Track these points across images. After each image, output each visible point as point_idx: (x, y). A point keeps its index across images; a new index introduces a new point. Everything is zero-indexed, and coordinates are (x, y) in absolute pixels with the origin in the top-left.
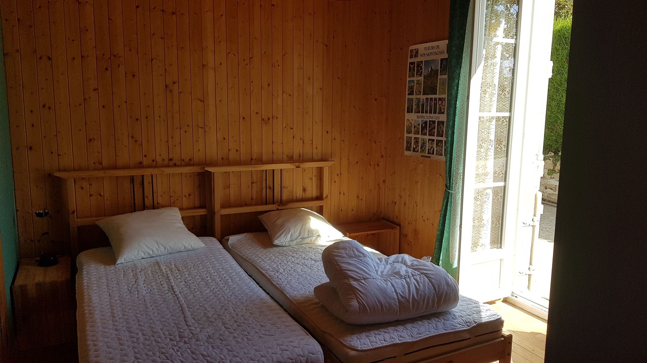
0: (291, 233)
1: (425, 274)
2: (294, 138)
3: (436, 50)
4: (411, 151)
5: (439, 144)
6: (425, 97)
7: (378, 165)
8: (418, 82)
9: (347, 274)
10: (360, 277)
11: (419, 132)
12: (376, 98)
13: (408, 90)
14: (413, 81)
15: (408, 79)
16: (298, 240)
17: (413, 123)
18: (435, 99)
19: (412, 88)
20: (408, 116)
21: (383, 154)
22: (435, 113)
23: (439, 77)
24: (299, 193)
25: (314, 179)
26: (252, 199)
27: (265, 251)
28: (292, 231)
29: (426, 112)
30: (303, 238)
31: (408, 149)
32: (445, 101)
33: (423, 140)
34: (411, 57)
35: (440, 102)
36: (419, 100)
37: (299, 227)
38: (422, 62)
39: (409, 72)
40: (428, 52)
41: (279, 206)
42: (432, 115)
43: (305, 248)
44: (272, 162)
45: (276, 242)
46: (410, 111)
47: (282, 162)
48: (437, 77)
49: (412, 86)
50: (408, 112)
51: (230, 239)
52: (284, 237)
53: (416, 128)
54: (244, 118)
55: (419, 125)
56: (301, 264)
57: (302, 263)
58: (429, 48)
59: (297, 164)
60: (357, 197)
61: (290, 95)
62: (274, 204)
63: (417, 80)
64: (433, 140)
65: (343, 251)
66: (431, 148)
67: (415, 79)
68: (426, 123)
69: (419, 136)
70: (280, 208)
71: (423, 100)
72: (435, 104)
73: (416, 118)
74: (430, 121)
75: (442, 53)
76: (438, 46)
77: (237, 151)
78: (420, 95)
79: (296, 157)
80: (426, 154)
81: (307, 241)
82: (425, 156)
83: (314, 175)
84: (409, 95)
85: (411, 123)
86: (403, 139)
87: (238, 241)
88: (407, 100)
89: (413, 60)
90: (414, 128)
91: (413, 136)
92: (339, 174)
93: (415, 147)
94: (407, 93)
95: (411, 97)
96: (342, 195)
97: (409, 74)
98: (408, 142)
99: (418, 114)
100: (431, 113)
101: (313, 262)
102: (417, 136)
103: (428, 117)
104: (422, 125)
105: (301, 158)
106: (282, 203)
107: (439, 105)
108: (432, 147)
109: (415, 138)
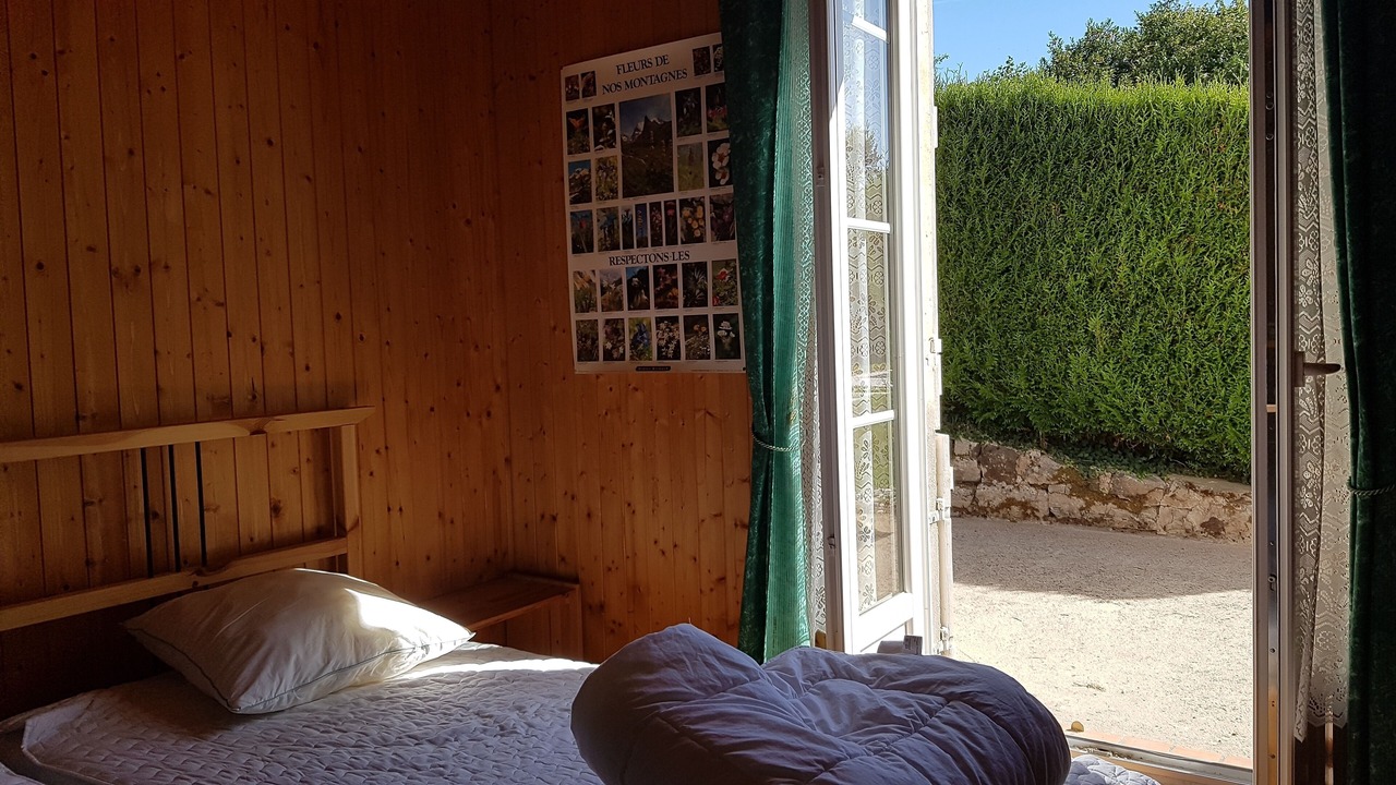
0: (293, 659)
1: (961, 697)
2: (229, 335)
3: (655, 70)
4: (597, 359)
5: (696, 328)
6: (632, 202)
7: (489, 414)
8: (604, 165)
9: (748, 761)
10: (809, 764)
11: (621, 301)
12: (469, 217)
13: (571, 188)
14: (586, 164)
15: (567, 159)
16: (324, 681)
17: (596, 281)
18: (670, 206)
19: (582, 184)
20: (575, 263)
21: (499, 380)
22: (672, 241)
23: (676, 142)
24: (258, 523)
25: (306, 470)
26: (89, 563)
27: (206, 747)
28: (298, 651)
29: (642, 243)
30: (342, 671)
31: (587, 354)
32: (703, 205)
33: (639, 323)
34: (572, 96)
35: (687, 212)
36: (611, 214)
37: (317, 633)
38: (611, 107)
39: (569, 138)
40: (629, 77)
41: (199, 573)
42: (664, 249)
43: (357, 704)
44: (159, 421)
45: (247, 703)
46: (583, 245)
47: (195, 419)
48: (669, 143)
49: (582, 178)
50: (576, 250)
51: (28, 729)
52: (273, 679)
53: (608, 294)
54: (40, 266)
55: (619, 282)
56: (389, 765)
57: (393, 761)
58: (631, 67)
59: (253, 422)
60: (440, 515)
61: (208, 192)
62: (178, 569)
63: (599, 160)
64: (674, 320)
65: (672, 674)
66: (668, 342)
67: (592, 155)
68: (643, 274)
69: (626, 314)
70: (202, 581)
71: (627, 211)
72: (671, 220)
73: (606, 266)
74: (656, 268)
75: (677, 75)
76: (663, 59)
77: (19, 387)
78: (617, 197)
79: (240, 400)
80: (655, 361)
81: (355, 676)
82: (650, 368)
83: (304, 459)
84: (574, 201)
85: (590, 281)
86: (567, 330)
87: (63, 729)
88: (568, 217)
89: (578, 105)
90: (603, 293)
91: (600, 316)
92: (383, 451)
93: (609, 346)
94: (568, 198)
95: (582, 207)
96: (395, 513)
97: (569, 145)
98: (582, 337)
99: (614, 253)
100: (657, 242)
101: (430, 748)
102: (615, 315)
103: (647, 257)
104: (629, 282)
105: (260, 407)
106: (210, 563)
107: (686, 219)
108: (671, 339)
109: (607, 322)
